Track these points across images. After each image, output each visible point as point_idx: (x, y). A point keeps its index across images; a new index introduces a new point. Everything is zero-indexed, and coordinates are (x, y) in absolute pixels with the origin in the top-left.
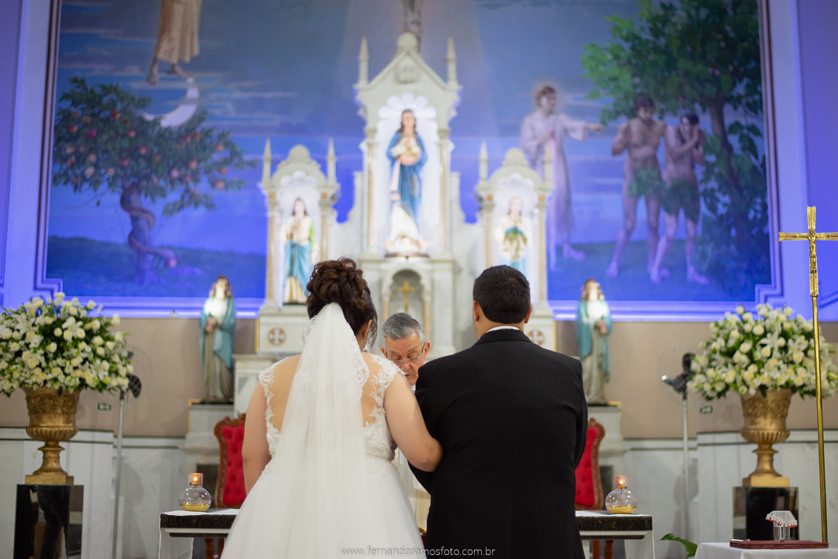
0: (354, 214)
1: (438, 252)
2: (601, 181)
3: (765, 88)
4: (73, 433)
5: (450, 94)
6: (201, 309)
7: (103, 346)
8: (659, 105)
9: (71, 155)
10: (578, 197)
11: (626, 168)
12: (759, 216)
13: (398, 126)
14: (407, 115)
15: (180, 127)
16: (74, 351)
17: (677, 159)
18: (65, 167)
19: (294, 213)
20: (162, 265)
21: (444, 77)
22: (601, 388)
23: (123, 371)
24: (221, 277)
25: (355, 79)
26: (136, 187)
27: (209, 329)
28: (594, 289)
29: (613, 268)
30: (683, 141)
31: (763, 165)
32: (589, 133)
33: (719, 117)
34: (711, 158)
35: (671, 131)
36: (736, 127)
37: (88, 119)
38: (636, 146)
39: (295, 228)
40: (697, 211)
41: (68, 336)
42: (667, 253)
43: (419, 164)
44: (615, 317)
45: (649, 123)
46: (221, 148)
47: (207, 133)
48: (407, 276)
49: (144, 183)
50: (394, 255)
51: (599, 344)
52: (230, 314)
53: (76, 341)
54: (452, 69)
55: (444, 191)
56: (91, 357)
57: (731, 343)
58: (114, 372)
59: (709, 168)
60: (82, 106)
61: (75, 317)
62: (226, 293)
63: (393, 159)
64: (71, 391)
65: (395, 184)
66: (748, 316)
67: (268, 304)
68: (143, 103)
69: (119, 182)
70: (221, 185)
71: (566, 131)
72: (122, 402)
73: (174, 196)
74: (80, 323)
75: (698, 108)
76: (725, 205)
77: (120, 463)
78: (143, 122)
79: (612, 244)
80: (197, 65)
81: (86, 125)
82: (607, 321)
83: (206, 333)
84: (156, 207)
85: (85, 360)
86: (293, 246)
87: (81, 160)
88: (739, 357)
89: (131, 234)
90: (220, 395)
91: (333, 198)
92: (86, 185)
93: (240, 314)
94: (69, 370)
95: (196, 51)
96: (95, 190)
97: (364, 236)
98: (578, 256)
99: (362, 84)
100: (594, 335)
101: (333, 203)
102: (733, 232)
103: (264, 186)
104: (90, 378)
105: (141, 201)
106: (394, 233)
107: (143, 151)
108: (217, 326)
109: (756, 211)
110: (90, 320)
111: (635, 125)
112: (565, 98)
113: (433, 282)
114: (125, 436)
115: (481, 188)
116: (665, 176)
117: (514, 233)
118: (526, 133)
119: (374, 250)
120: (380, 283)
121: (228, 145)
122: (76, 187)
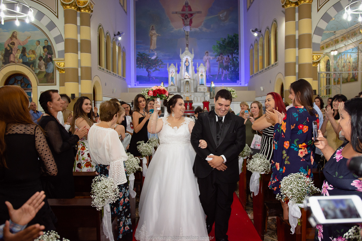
0: (180, 72)
1: (191, 78)
2: (215, 66)
3: (239, 51)
5: (193, 56)
8: (223, 54)
10: (211, 68)
11: (219, 64)
12: (238, 70)
13: (185, 60)
14: (187, 59)
15: (154, 59)
17: (226, 62)
18: (138, 65)
19: (172, 73)
21: (192, 54)
22: (213, 96)
24: (162, 82)
25: (180, 54)
28: (212, 83)
29: (216, 79)
30: (227, 59)
31: (239, 63)
32: (213, 58)
33: (232, 56)
35: (225, 58)
36: (235, 57)
37: (141, 58)
38: (220, 60)
39: (172, 75)
40: (229, 70)
42: (224, 76)
43: (189, 66)
45: (222, 57)
47: (158, 60)
48: (187, 81)
51: (213, 90)
54: (193, 52)
55: (192, 69)
59: (231, 63)
60: (140, 56)
62: (163, 84)
63: (185, 65)
65: (185, 69)
68: (149, 56)
70: (160, 67)
71: (210, 58)
73: (154, 69)
75: (229, 54)
76: (233, 69)
78: (149, 58)
79: (216, 75)
80: (156, 50)
82: (214, 87)
84: (151, 71)
86: (172, 77)
87: (140, 64)
92: (141, 68)
95: (156, 48)
96: (143, 68)
97: (181, 75)
98: (211, 77)
99: (181, 55)
100: (212, 89)
101: (177, 71)
102: (234, 73)
103: (168, 69)
105: (149, 70)
106: (185, 75)
107: (149, 63)
111: (220, 57)
112: (210, 53)
113: (191, 82)
115: (197, 69)
116: (224, 65)
117: (202, 75)
118: (204, 59)
119: (183, 78)
120: (184, 82)
121: (161, 61)
122: (140, 68)
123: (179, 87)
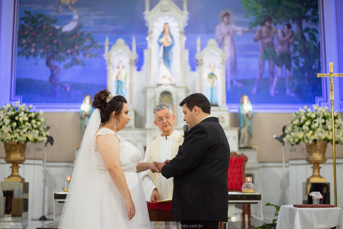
0: (144, 67)
1: (179, 84)
2: (250, 53)
3: (320, 13)
4: (24, 160)
5: (184, 16)
6: (79, 108)
7: (36, 124)
8: (275, 20)
9: (25, 43)
10: (240, 60)
11: (260, 47)
12: (317, 67)
13: (162, 30)
14: (166, 25)
15: (71, 31)
16: (23, 126)
17: (282, 43)
18: (22, 48)
19: (118, 67)
20: (64, 90)
21: (182, 9)
22: (249, 141)
23: (44, 134)
24: (88, 95)
26: (52, 57)
27: (83, 116)
28: (246, 99)
29: (254, 90)
30: (284, 35)
31: (319, 46)
32: (244, 32)
33: (300, 25)
34: (297, 43)
35: (279, 32)
36: (307, 29)
37: (32, 28)
38: (265, 38)
39: (119, 73)
40: (291, 65)
41: (21, 120)
42: (278, 83)
43: (172, 46)
44: (255, 111)
45: (270, 28)
46: (88, 40)
47: (82, 34)
48: (166, 94)
49: (56, 56)
50: (161, 85)
51: (248, 123)
53: (24, 122)
54: (185, 5)
55: (182, 57)
56: (31, 128)
57: (302, 121)
58: (40, 135)
59: (296, 47)
60: (30, 23)
61: (24, 112)
62: (90, 101)
63: (160, 44)
64: (23, 143)
65: (161, 54)
66: (309, 110)
68: (55, 21)
69: (45, 55)
70: (88, 56)
71: (234, 32)
72: (46, 148)
73: (68, 61)
74: (26, 114)
75: (291, 21)
76: (303, 63)
77: (45, 173)
78: (55, 29)
79: (254, 80)
80: (77, 5)
81: (31, 31)
82: (251, 113)
83: (82, 118)
84: (61, 66)
85: (28, 130)
86: (118, 81)
87: (29, 46)
88: (305, 127)
89: (51, 77)
91: (135, 60)
92: (31, 57)
94: (21, 134)
96: (35, 58)
97: (148, 76)
98: (240, 85)
99: (147, 12)
100: (246, 118)
101: (135, 63)
102: (306, 75)
103: (106, 56)
104: (31, 137)
105: (55, 63)
106: (161, 76)
107: (55, 42)
108: (86, 115)
109: (316, 65)
110: (31, 113)
111: (264, 29)
112: (234, 17)
113: (177, 96)
114: (47, 162)
115: (198, 56)
116: (277, 50)
117: (212, 75)
118: (218, 32)
119: (152, 83)
121: (91, 39)
122: (27, 57)
123: (141, 111)
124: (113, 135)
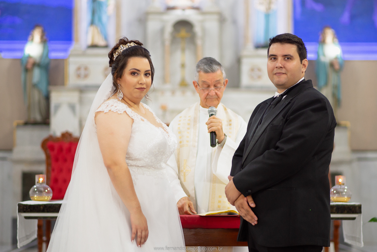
1: (207, 8)
6: (22, 51)
24: (38, 25)
27: (29, 66)
28: (329, 35)
29: (346, 17)
44: (347, 56)
48: (183, 25)
50: (173, 8)
51: (333, 79)
52: (45, 55)
62: (42, 37)
67: (75, 47)
82: (340, 60)
83: (27, 70)
86: (94, 1)
90: (38, 118)
93: (54, 55)
98: (318, 8)
100: (329, 70)
108: (35, 64)
113: (204, 30)
120: (162, 31)
124: (120, 112)
